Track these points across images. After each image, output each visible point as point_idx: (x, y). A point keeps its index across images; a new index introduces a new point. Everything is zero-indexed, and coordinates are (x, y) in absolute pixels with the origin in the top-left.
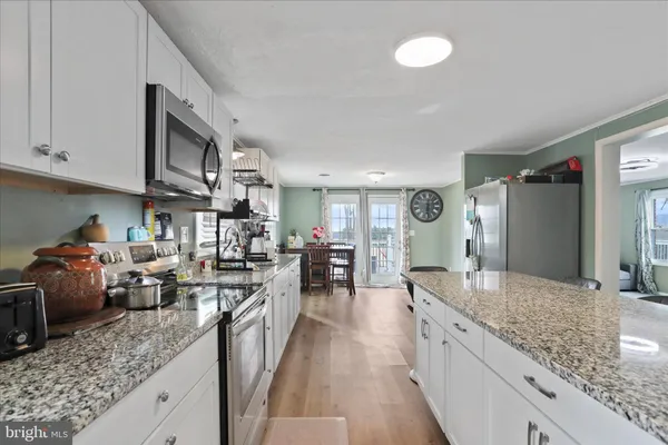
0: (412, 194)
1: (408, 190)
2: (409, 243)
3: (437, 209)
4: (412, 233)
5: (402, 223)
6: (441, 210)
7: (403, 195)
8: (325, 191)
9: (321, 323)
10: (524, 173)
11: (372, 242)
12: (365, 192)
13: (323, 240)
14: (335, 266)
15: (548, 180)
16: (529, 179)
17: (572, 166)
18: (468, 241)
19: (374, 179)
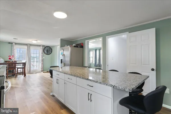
0: (44, 47)
1: (43, 46)
2: (43, 60)
3: (51, 51)
4: (44, 58)
5: (41, 55)
6: (52, 52)
7: (42, 47)
8: (14, 44)
9: (16, 87)
10: (74, 45)
11: (31, 60)
12: (29, 45)
13: (13, 60)
14: (18, 68)
15: (78, 47)
16: (75, 46)
17: (82, 44)
18: (61, 60)
19: (34, 42)
